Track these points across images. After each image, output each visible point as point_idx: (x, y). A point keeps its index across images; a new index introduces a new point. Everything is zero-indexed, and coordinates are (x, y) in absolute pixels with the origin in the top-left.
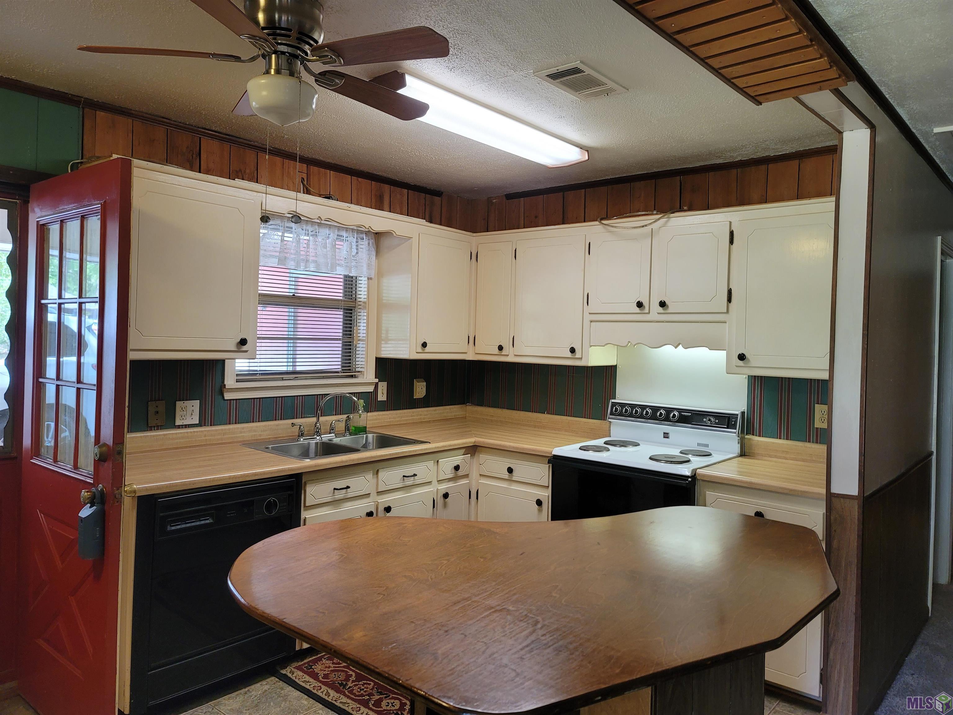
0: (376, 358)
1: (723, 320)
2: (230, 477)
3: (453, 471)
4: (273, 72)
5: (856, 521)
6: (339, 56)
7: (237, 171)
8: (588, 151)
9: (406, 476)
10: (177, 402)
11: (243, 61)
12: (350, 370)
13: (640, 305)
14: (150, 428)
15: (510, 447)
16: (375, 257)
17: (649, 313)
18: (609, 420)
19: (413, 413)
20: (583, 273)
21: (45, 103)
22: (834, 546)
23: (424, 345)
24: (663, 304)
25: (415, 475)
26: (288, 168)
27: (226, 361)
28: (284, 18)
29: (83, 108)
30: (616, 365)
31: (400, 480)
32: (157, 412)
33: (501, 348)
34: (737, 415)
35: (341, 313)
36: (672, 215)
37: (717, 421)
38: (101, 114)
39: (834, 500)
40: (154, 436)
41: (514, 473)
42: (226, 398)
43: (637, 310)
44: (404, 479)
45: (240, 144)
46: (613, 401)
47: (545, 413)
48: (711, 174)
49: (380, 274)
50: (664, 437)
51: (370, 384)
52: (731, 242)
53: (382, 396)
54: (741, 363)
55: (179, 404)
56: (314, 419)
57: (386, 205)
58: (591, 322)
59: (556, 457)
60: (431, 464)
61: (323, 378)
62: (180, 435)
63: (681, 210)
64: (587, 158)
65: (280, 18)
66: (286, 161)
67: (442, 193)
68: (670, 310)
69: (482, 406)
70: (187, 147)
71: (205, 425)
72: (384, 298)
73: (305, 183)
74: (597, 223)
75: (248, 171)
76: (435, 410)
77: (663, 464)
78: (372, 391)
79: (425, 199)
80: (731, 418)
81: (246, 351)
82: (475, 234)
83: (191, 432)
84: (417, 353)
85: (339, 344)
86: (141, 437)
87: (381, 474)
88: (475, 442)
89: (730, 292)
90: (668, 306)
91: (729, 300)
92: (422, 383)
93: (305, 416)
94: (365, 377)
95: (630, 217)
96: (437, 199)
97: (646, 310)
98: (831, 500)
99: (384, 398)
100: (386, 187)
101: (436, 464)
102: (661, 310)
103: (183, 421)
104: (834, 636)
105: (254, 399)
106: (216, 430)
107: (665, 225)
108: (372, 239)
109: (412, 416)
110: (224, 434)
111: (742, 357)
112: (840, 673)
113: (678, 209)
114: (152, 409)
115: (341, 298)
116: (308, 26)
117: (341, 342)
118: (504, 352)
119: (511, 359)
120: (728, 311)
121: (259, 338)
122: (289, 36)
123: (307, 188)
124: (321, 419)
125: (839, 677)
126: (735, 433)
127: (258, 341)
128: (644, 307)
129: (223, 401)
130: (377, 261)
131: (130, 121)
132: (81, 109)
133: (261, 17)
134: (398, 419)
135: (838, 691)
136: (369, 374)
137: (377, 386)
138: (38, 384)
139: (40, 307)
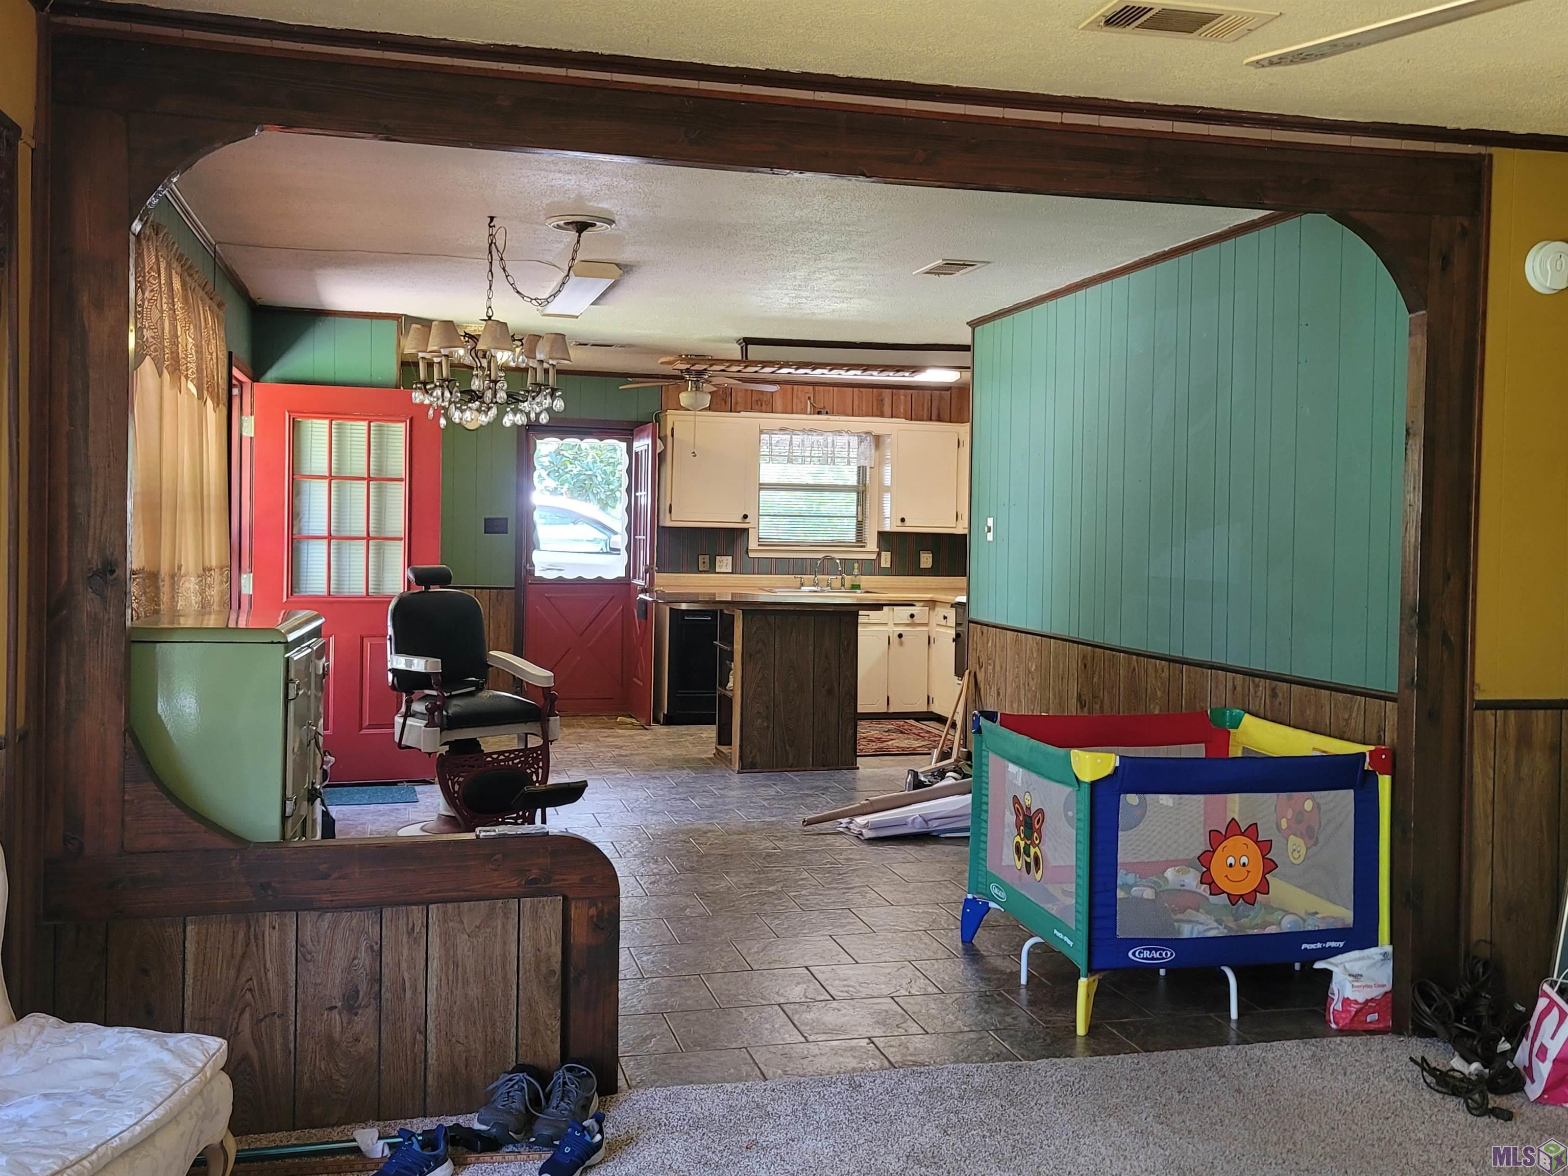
0: (878, 532)
3: (909, 618)
12: (860, 541)
14: (700, 573)
19: (918, 579)
23: (903, 520)
27: (748, 529)
32: (704, 562)
35: (856, 495)
40: (702, 577)
42: (751, 556)
49: (879, 463)
51: (873, 553)
53: (885, 562)
55: (718, 558)
56: (813, 576)
57: (887, 408)
62: (720, 577)
71: (736, 573)
72: (882, 483)
73: (811, 401)
76: (943, 580)
78: (875, 558)
81: (752, 523)
83: (725, 577)
84: (898, 527)
85: (854, 521)
86: (694, 576)
88: (932, 597)
92: (928, 555)
94: (869, 547)
99: (887, 565)
100: (888, 392)
101: (891, 610)
103: (721, 569)
105: (771, 558)
106: (742, 577)
108: (872, 438)
109: (916, 582)
110: (748, 580)
114: (701, 560)
115: (856, 484)
117: (855, 519)
122: (693, 374)
123: (813, 405)
124: (817, 576)
129: (748, 558)
130: (877, 454)
134: (901, 583)
136: (872, 544)
137: (879, 554)
138: (635, 540)
139: (636, 497)
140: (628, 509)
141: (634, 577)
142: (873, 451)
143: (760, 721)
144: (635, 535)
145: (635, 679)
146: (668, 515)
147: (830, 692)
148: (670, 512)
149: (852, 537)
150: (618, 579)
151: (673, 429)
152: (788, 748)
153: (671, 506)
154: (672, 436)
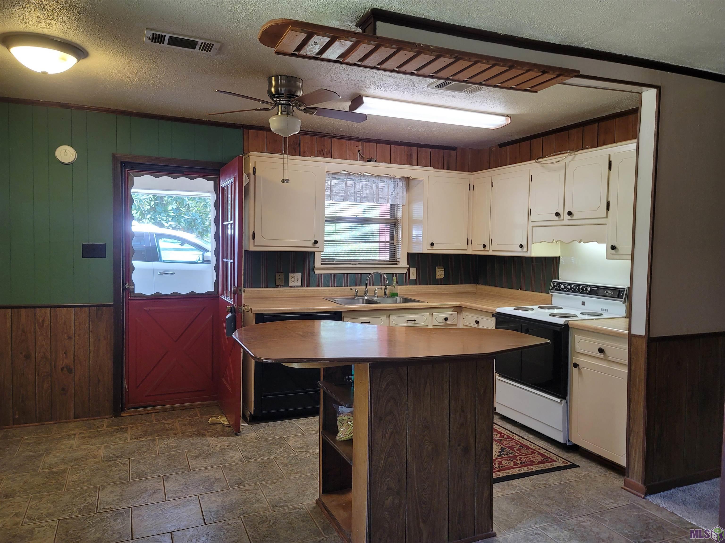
0: (408, 253)
1: (604, 222)
2: (300, 309)
3: (444, 321)
4: (280, 114)
5: (644, 353)
6: (303, 103)
7: (320, 151)
8: (511, 117)
9: (408, 320)
10: (290, 274)
11: (270, 110)
12: (394, 260)
13: (558, 214)
14: (277, 286)
15: (476, 307)
16: (406, 192)
17: (564, 219)
18: (551, 293)
19: (435, 287)
20: (528, 195)
21: (226, 129)
22: (633, 369)
23: (432, 244)
24: (570, 213)
25: (415, 320)
26: (350, 145)
27: (315, 252)
28: (282, 89)
29: (243, 129)
30: (559, 257)
31: (405, 322)
32: (280, 279)
33: (484, 246)
34: (625, 289)
35: (389, 226)
36: (577, 153)
37: (613, 293)
38: (251, 131)
39: (633, 338)
40: (278, 290)
41: (480, 324)
42: (315, 273)
43: (557, 218)
44: (407, 322)
45: (322, 136)
46: (554, 280)
47: (519, 290)
48: (617, 119)
49: (410, 202)
50: (582, 305)
51: (404, 268)
52: (610, 168)
53: (413, 275)
54: (613, 252)
55: (291, 275)
56: (365, 287)
57: (414, 161)
58: (533, 227)
59: (498, 313)
60: (427, 315)
61: (376, 264)
62: (291, 291)
63: (583, 148)
64: (510, 122)
65: (281, 89)
66: (349, 142)
67: (456, 147)
68: (575, 217)
69: (486, 285)
70: (293, 142)
71: (305, 287)
72: (414, 217)
73: (361, 153)
74: (534, 161)
75: (326, 150)
76: (451, 287)
77: (557, 318)
78: (406, 273)
79: (444, 153)
80: (621, 291)
81: (318, 247)
82: (472, 173)
83: (297, 290)
84: (427, 249)
85: (388, 245)
86: (272, 290)
87: (392, 317)
88: (460, 304)
89: (608, 204)
90: (573, 215)
91: (608, 208)
92: (441, 269)
93: (362, 285)
94: (401, 264)
95: (555, 155)
96: (453, 152)
97: (562, 218)
98: (631, 338)
99: (414, 277)
100: (415, 149)
101: (431, 315)
102: (569, 217)
103: (293, 284)
104: (633, 427)
105: (332, 274)
106: (310, 290)
107: (572, 160)
108: (404, 181)
109: (434, 289)
110: (314, 292)
111: (613, 248)
112: (635, 451)
113: (581, 148)
114: (277, 277)
115: (389, 218)
116: (293, 90)
117: (389, 243)
118: (487, 249)
119: (490, 253)
120: (607, 216)
121: (326, 241)
122: (283, 97)
123: (362, 156)
124: (368, 287)
125: (635, 454)
126: (621, 301)
127: (325, 242)
128: (561, 216)
129: (314, 274)
130: (408, 194)
131: (265, 132)
132: (242, 130)
133: (273, 90)
134: (424, 291)
135: (635, 464)
136: (403, 263)
137: (408, 270)
138: (223, 262)
139: (223, 226)
140: (216, 237)
141: (223, 294)
142: (405, 193)
143: (391, 498)
144: (223, 257)
145: (223, 380)
146: (252, 241)
147: (466, 450)
148: (254, 239)
149: (386, 256)
150: (209, 293)
151: (254, 168)
152: (422, 525)
153: (254, 233)
154: (254, 174)
